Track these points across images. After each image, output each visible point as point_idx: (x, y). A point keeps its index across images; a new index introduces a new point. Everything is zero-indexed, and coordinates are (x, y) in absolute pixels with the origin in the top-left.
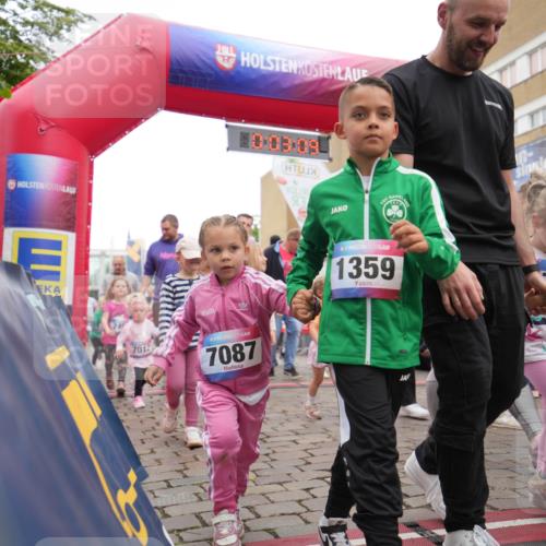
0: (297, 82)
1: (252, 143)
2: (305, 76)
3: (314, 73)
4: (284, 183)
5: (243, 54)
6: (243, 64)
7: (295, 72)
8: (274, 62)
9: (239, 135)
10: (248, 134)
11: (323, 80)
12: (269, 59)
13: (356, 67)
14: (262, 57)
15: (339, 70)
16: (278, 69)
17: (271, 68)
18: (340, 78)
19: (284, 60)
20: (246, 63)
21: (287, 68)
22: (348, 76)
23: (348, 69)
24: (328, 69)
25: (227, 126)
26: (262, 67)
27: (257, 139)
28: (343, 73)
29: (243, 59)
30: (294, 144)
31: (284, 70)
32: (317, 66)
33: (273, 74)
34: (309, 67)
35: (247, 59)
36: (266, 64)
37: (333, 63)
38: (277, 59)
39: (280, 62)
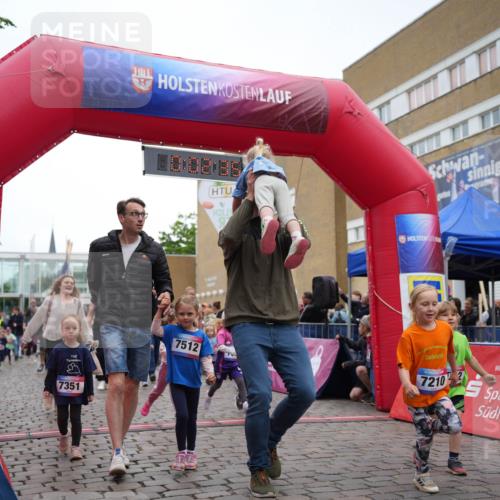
0: (217, 104)
1: (169, 166)
2: (226, 98)
3: (235, 95)
4: (211, 207)
5: (160, 76)
6: (160, 87)
7: (215, 94)
8: (193, 84)
9: (156, 157)
10: (166, 156)
11: (245, 101)
12: (187, 81)
13: (279, 88)
14: (180, 79)
15: (262, 92)
16: (197, 91)
17: (190, 91)
18: (262, 99)
19: (203, 82)
20: (163, 85)
21: (206, 90)
22: (270, 97)
23: (271, 91)
24: (249, 90)
25: (143, 148)
26: (180, 89)
27: (176, 161)
28: (266, 95)
29: (160, 81)
30: (215, 166)
31: (203, 92)
32: (238, 88)
33: (192, 96)
34: (229, 88)
35: (165, 81)
36: (184, 85)
37: (254, 84)
38: (196, 81)
39: (200, 84)
